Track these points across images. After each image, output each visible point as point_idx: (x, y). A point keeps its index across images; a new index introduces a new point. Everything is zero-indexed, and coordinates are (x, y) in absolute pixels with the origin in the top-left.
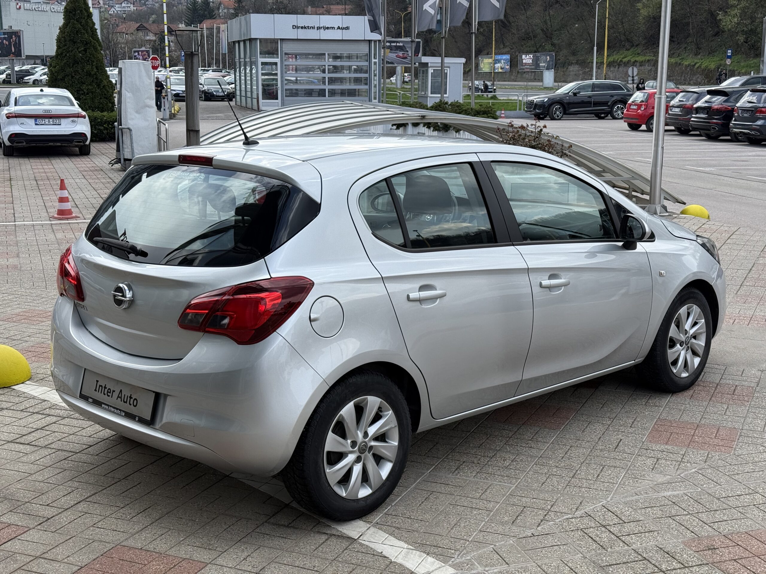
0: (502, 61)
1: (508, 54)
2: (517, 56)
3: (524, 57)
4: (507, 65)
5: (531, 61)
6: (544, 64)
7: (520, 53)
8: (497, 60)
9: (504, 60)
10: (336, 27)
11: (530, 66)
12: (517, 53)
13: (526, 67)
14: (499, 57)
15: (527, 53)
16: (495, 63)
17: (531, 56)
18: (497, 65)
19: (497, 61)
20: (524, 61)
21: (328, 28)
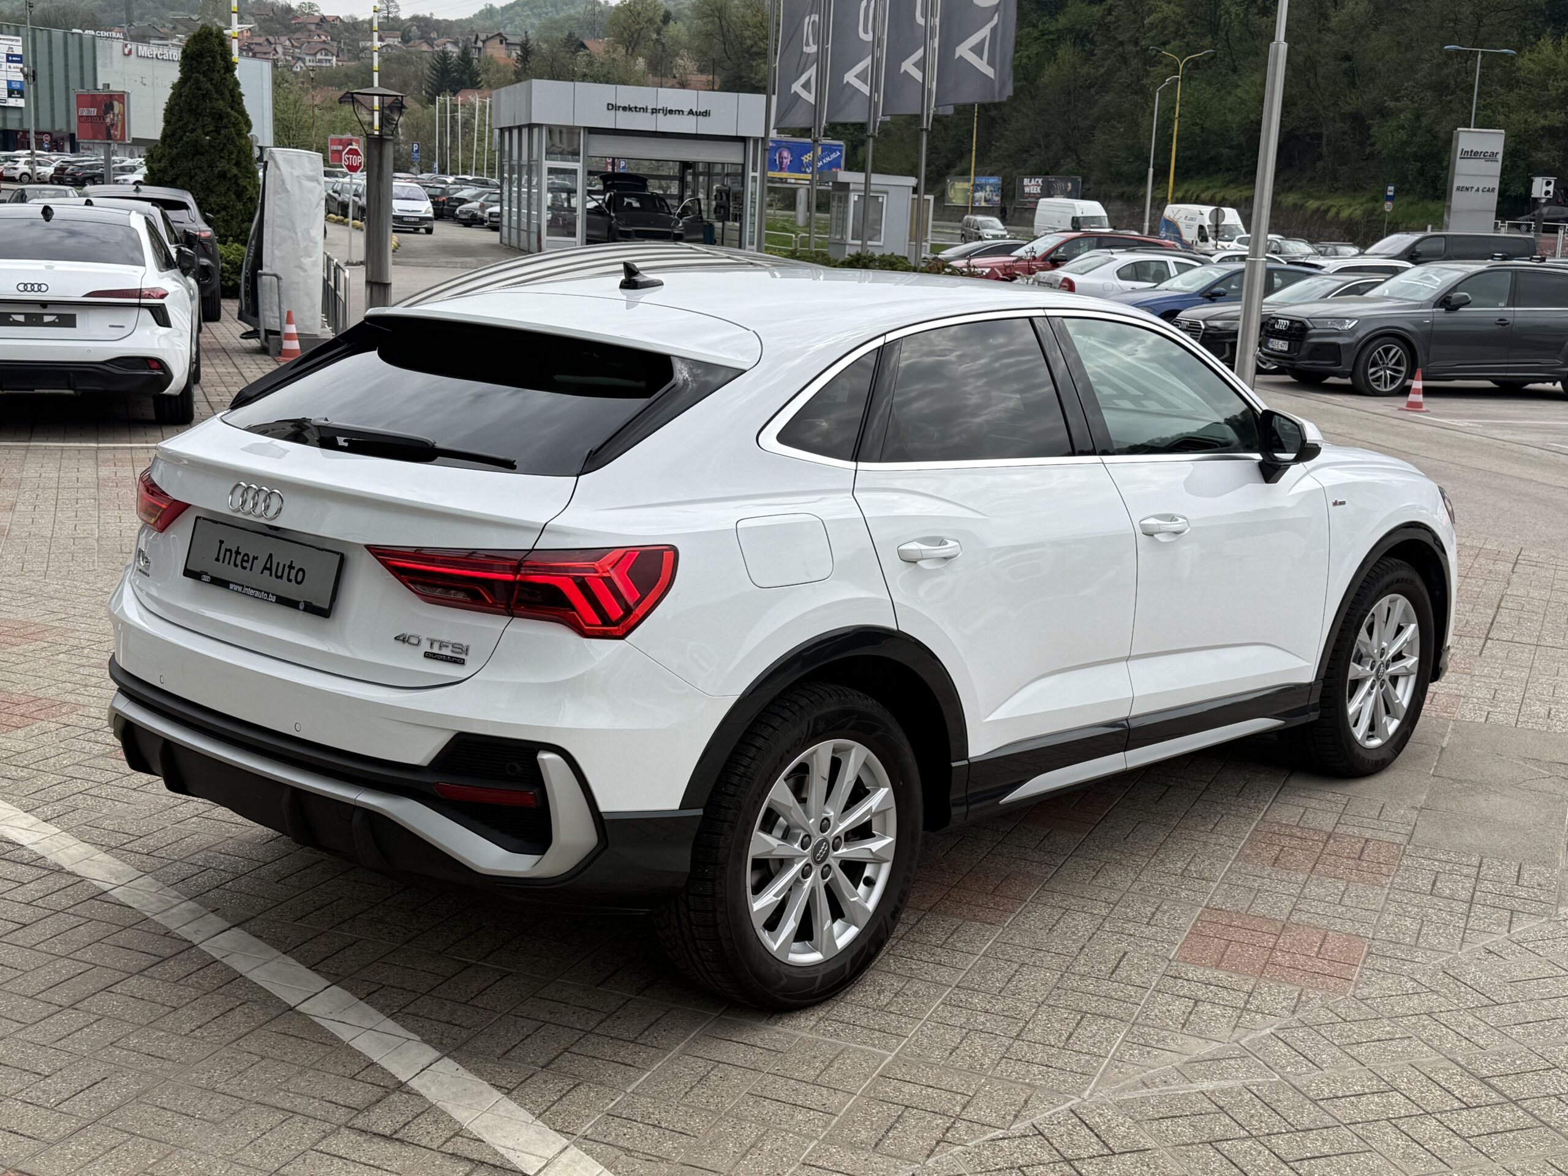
0: (988, 188)
1: (997, 175)
2: (1015, 180)
3: (1026, 181)
4: (997, 196)
5: (1039, 191)
7: (1019, 174)
8: (978, 185)
9: (991, 185)
10: (686, 110)
12: (1015, 175)
13: (1030, 200)
14: (982, 180)
15: (1033, 175)
16: (975, 191)
17: (1040, 180)
18: (978, 195)
19: (977, 187)
20: (1027, 190)
21: (671, 112)
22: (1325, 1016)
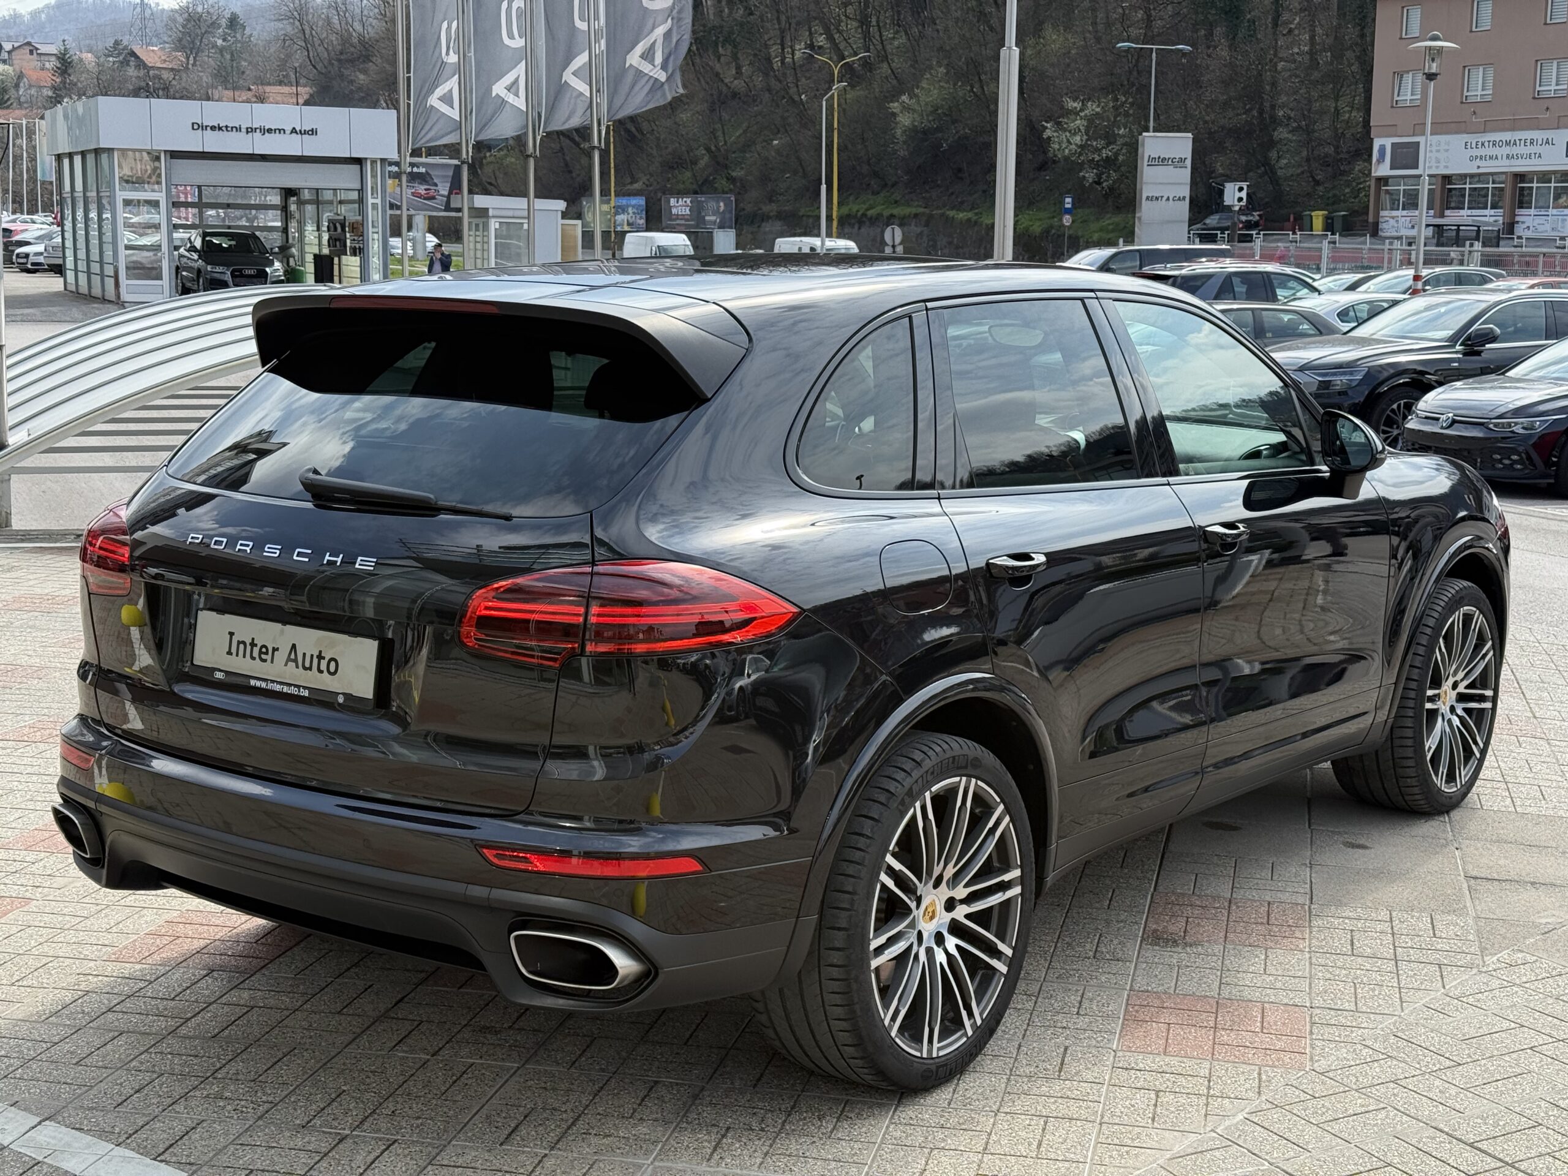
0: (630, 210)
1: (641, 195)
2: (660, 200)
3: (673, 201)
4: (641, 218)
5: (688, 212)
6: (713, 218)
7: (664, 193)
8: (619, 207)
9: (633, 207)
10: (288, 129)
11: (687, 220)
12: (659, 194)
13: (678, 222)
14: (623, 201)
15: (680, 194)
16: (617, 213)
17: (688, 201)
18: (619, 218)
19: (620, 209)
20: (674, 211)
21: (269, 131)
22: (1293, 1094)
